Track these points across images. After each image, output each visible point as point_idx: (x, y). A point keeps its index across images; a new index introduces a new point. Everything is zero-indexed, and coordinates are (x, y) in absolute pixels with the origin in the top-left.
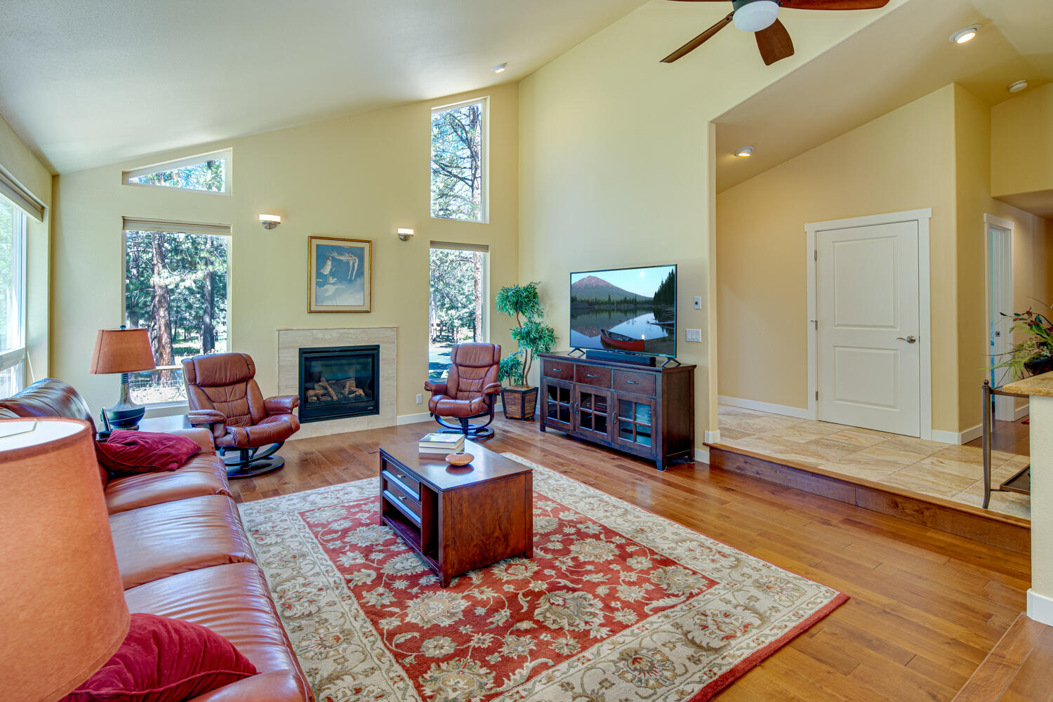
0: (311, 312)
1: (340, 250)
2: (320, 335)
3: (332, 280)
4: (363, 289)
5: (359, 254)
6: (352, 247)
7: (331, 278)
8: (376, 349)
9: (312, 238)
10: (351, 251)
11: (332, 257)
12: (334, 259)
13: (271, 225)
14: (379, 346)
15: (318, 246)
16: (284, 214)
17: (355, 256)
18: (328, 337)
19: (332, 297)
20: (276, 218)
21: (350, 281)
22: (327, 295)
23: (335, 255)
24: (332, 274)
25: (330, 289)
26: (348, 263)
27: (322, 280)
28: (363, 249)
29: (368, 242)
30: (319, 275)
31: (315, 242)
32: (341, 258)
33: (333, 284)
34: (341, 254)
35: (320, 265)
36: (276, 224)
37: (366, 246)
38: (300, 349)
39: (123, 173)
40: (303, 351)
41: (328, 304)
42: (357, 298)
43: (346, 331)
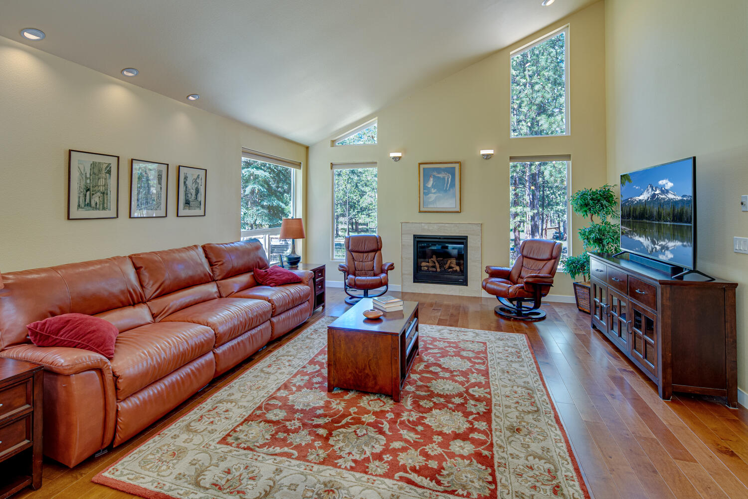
0: (420, 212)
1: (439, 170)
2: (426, 227)
3: (433, 191)
4: (454, 195)
5: (452, 171)
6: (446, 168)
7: (432, 189)
8: (465, 239)
9: (420, 164)
10: (446, 170)
11: (433, 175)
12: (434, 177)
13: (396, 159)
14: (467, 237)
15: (424, 169)
16: (404, 151)
17: (449, 173)
18: (431, 228)
19: (433, 202)
20: (399, 155)
21: (446, 191)
22: (430, 200)
23: (435, 173)
24: (433, 186)
25: (432, 197)
26: (444, 178)
27: (427, 191)
28: (454, 168)
29: (459, 163)
30: (425, 187)
31: (422, 166)
32: (439, 176)
33: (434, 193)
34: (439, 173)
35: (426, 181)
36: (400, 158)
37: (457, 166)
38: (414, 235)
39: (331, 141)
40: (415, 237)
41: (431, 207)
42: (450, 203)
43: (443, 225)
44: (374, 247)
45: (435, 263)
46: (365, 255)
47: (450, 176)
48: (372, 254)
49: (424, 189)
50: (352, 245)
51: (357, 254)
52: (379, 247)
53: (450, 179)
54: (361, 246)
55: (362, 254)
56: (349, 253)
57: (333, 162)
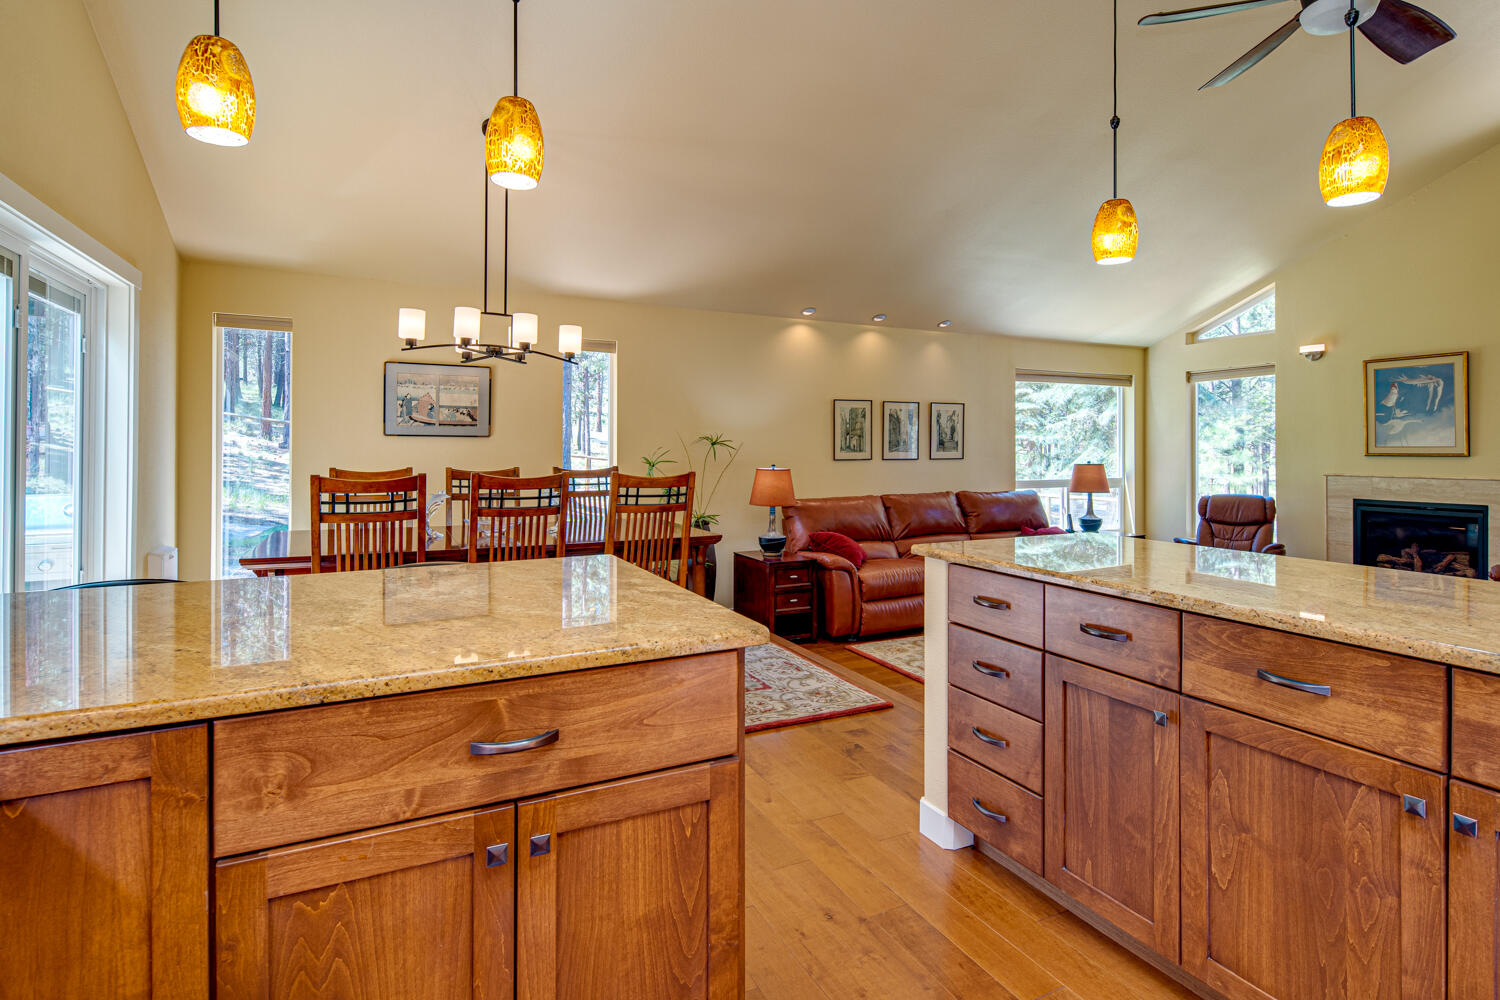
0: (1368, 454)
1: (1412, 372)
2: (1383, 485)
3: (1399, 413)
4: (1452, 421)
5: (1445, 373)
6: (1431, 366)
7: (1397, 411)
8: (1481, 511)
9: (1366, 363)
10: (1429, 371)
11: (1400, 383)
12: (1401, 385)
13: (1317, 357)
15: (1376, 372)
16: (1333, 339)
17: (1437, 377)
18: (1393, 488)
19: (1399, 436)
20: (1320, 348)
21: (1430, 413)
22: (1392, 433)
23: (1404, 379)
24: (1399, 405)
25: (1397, 425)
26: (1425, 388)
27: (1383, 414)
28: (1451, 366)
29: (1460, 354)
30: (1379, 407)
31: (1372, 367)
32: (1414, 383)
33: (1401, 418)
34: (1412, 377)
35: (1381, 395)
36: (1322, 354)
37: (1459, 363)
38: (1355, 500)
39: (1188, 334)
40: (1357, 503)
41: (1394, 445)
42: (1442, 436)
43: (1425, 481)
44: (1258, 515)
45: (1412, 558)
46: (1237, 529)
47: (1442, 383)
48: (1253, 529)
49: (1377, 411)
50: (1211, 509)
51: (1221, 526)
52: (1269, 516)
53: (1440, 389)
54: (1231, 513)
55: (1231, 528)
56: (1205, 523)
57: (1193, 370)
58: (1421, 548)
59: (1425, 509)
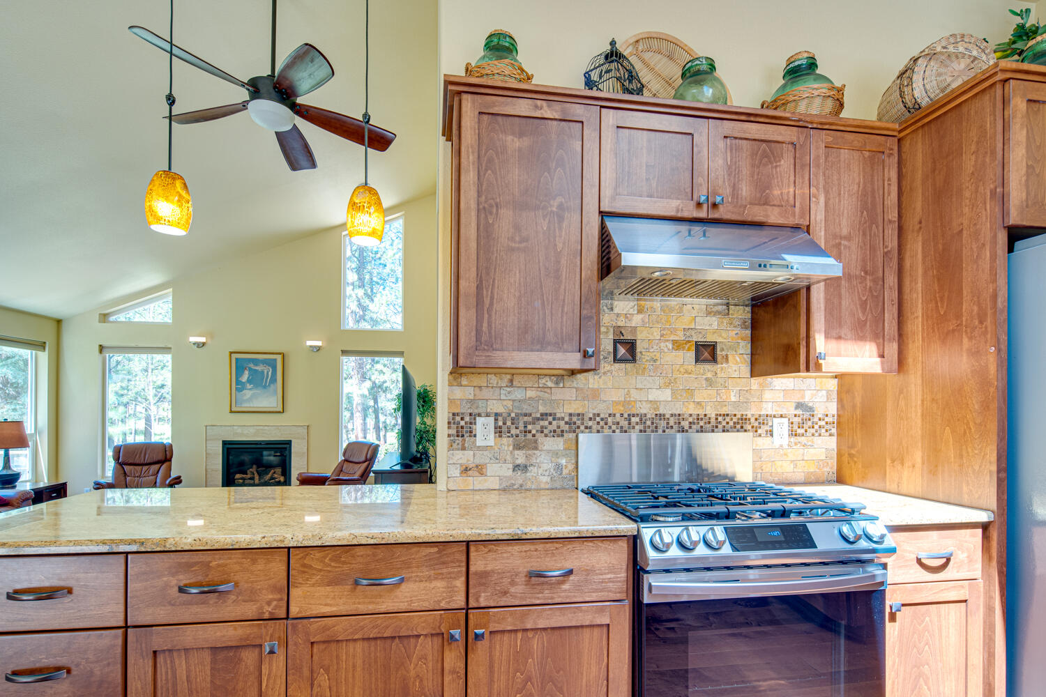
0: (231, 412)
1: (256, 362)
2: (239, 431)
3: (249, 386)
4: (275, 392)
5: (272, 364)
6: (266, 359)
7: (248, 385)
8: (288, 444)
9: (231, 353)
10: (265, 362)
11: (249, 368)
12: (250, 369)
13: (201, 345)
14: (291, 441)
15: (236, 359)
16: (210, 335)
17: (269, 366)
18: (245, 432)
19: (250, 400)
20: (203, 340)
21: (265, 387)
22: (245, 398)
23: (252, 366)
24: (249, 381)
25: (247, 394)
26: (263, 372)
27: (240, 386)
28: (275, 360)
29: (280, 354)
30: (238, 382)
31: (234, 356)
32: (257, 368)
33: (249, 389)
34: (256, 365)
35: (239, 374)
36: (204, 344)
37: (279, 358)
38: (223, 441)
39: (100, 314)
40: (225, 443)
41: (246, 406)
42: (269, 401)
43: (262, 427)
44: (161, 457)
45: (254, 474)
46: (145, 468)
47: (271, 370)
48: (157, 467)
49: (237, 384)
50: (123, 456)
51: (132, 467)
52: (168, 457)
53: (270, 373)
54: (140, 457)
55: (140, 467)
56: (118, 466)
57: (104, 344)
58: (258, 467)
59: (261, 444)
